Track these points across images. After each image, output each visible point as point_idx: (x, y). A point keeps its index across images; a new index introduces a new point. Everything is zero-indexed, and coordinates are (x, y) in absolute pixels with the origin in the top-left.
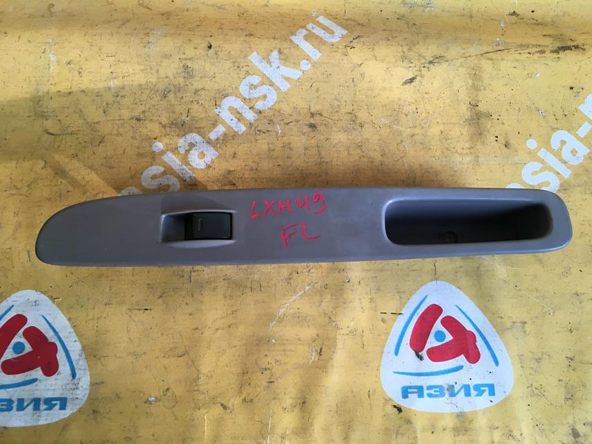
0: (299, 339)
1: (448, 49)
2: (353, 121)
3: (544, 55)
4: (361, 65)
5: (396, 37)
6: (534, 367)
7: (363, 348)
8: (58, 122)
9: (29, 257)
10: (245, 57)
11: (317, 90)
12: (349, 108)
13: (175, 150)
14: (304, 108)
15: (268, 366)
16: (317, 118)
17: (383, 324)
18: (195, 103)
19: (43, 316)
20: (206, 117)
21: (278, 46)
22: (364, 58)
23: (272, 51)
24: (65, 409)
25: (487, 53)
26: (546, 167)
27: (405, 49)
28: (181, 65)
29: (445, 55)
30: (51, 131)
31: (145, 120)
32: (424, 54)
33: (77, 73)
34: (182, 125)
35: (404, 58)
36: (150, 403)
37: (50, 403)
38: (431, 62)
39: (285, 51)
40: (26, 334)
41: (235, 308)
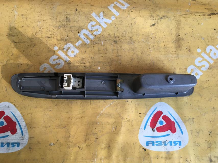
0: (108, 123)
1: (168, 13)
2: (131, 40)
3: (205, 16)
4: (135, 18)
5: (148, 8)
6: (196, 135)
7: (132, 126)
8: (18, 38)
9: (6, 89)
10: (90, 14)
11: (118, 28)
12: (130, 35)
13: (62, 50)
14: (112, 35)
15: (96, 133)
16: (117, 38)
17: (140, 117)
18: (71, 31)
19: (11, 112)
20: (75, 37)
21: (103, 10)
22: (136, 16)
23: (100, 12)
24: (19, 147)
25: (183, 15)
26: (204, 59)
27: (152, 12)
28: (66, 17)
29: (167, 15)
30: (15, 41)
31: (51, 38)
32: (159, 15)
33: (25, 19)
34: (66, 40)
35: (151, 16)
36: (51, 145)
37: (13, 144)
38: (161, 18)
39: (106, 12)
40: (5, 118)
41: (84, 110)
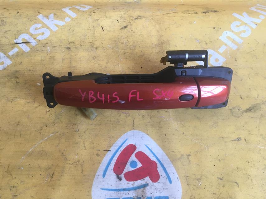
0: (40, 167)
1: (145, 12)
2: (92, 46)
3: (197, 14)
4: (98, 20)
5: (118, 8)
6: (196, 184)
11: (73, 31)
12: (91, 40)
14: (64, 40)
16: (72, 44)
17: (97, 157)
18: (4, 37)
20: (9, 44)
22: (100, 17)
23: (50, 14)
25: (167, 14)
27: (123, 13)
29: (144, 15)
32: (132, 16)
35: (121, 17)
38: (136, 19)
